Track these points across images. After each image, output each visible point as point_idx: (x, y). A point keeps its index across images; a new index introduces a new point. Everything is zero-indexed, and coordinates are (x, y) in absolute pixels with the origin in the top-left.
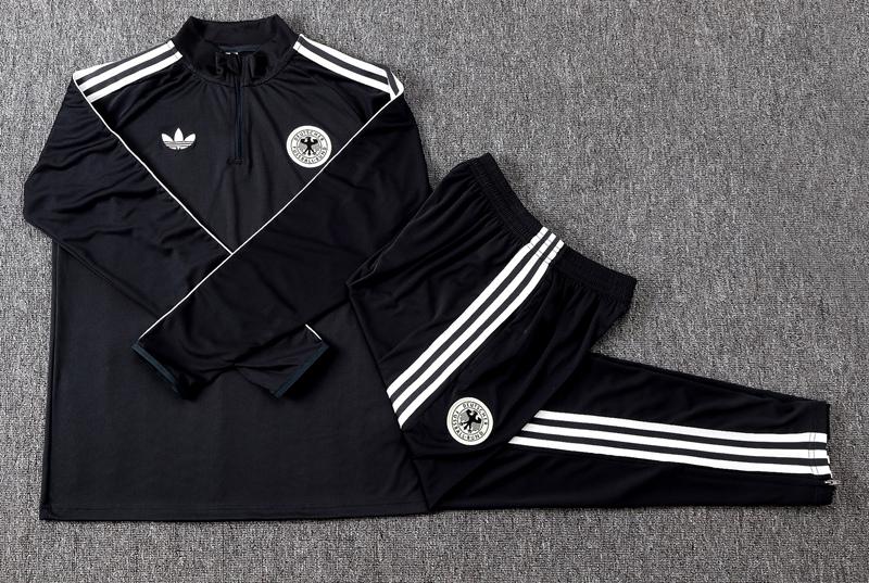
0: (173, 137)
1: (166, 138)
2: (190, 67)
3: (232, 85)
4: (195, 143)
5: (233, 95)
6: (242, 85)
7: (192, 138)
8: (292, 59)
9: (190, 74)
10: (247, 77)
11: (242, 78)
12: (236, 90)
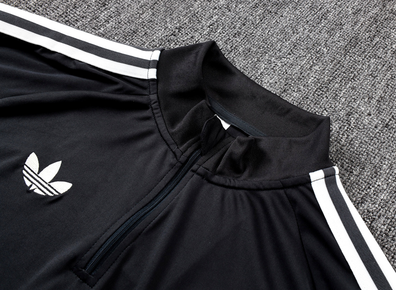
0: (41, 168)
1: (32, 161)
2: (153, 97)
3: (183, 159)
4: (61, 197)
5: (171, 175)
6: (195, 167)
7: (63, 187)
8: (295, 186)
9: (144, 107)
10: (210, 163)
11: (203, 158)
12: (181, 169)
